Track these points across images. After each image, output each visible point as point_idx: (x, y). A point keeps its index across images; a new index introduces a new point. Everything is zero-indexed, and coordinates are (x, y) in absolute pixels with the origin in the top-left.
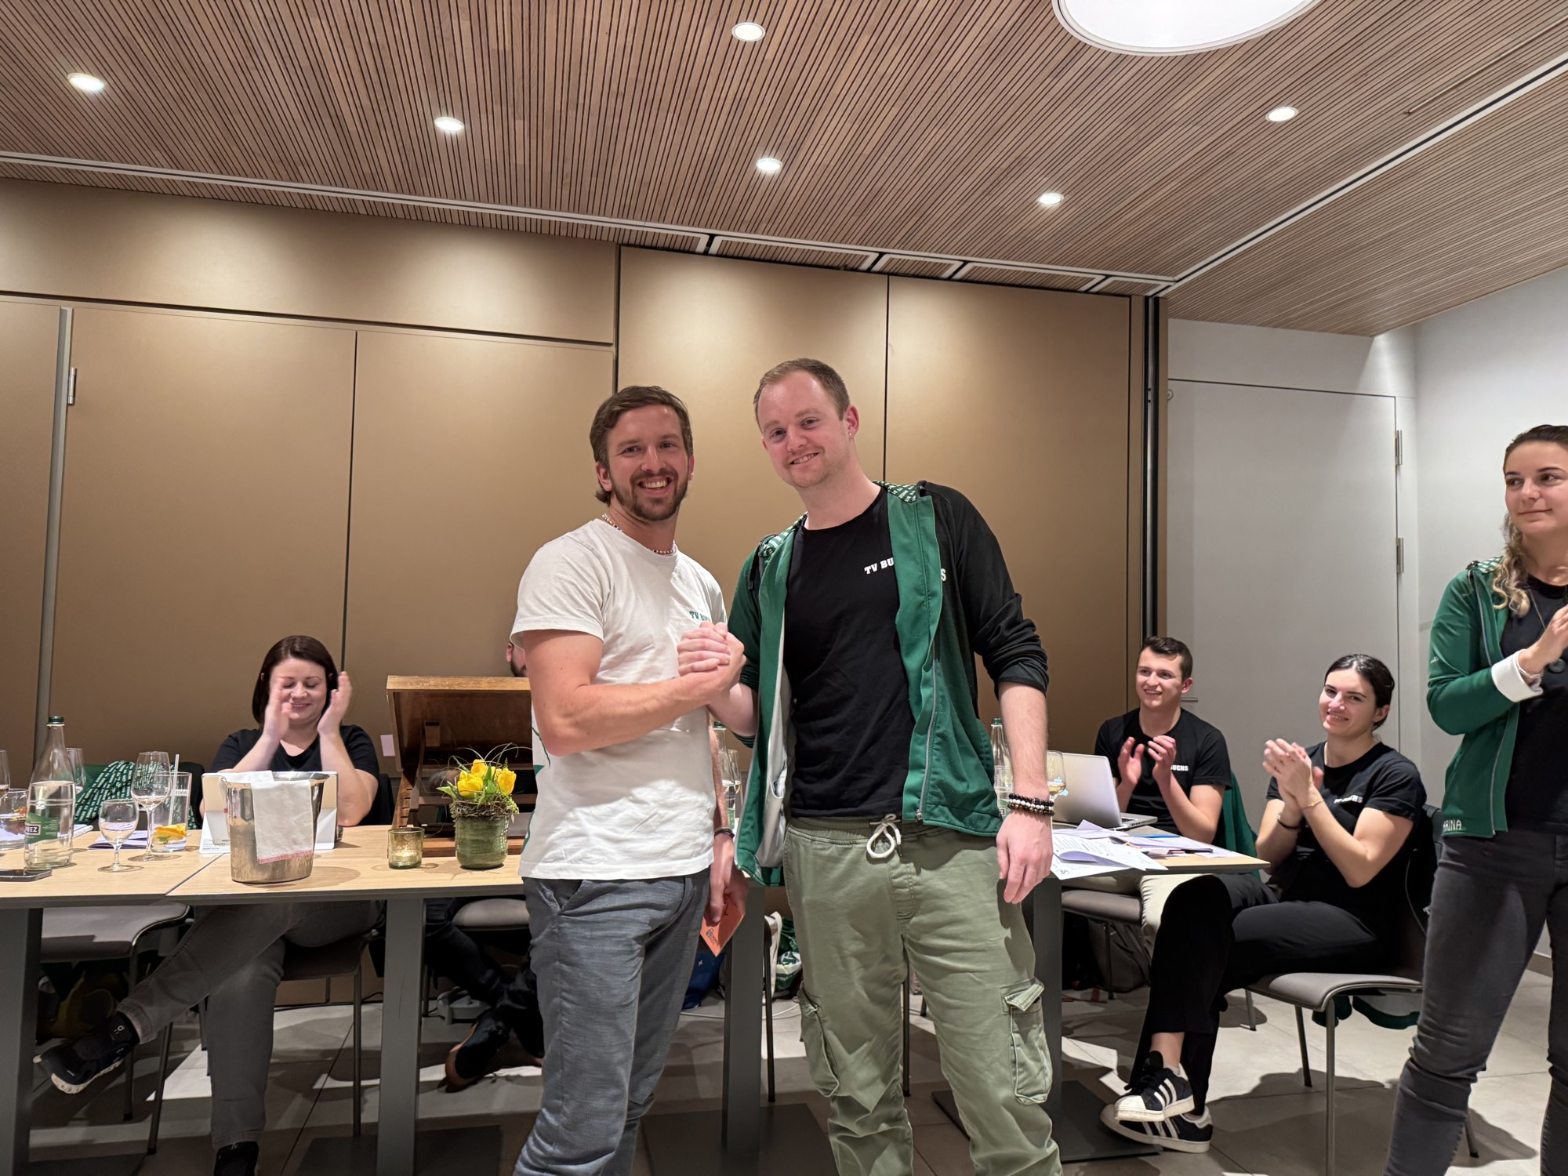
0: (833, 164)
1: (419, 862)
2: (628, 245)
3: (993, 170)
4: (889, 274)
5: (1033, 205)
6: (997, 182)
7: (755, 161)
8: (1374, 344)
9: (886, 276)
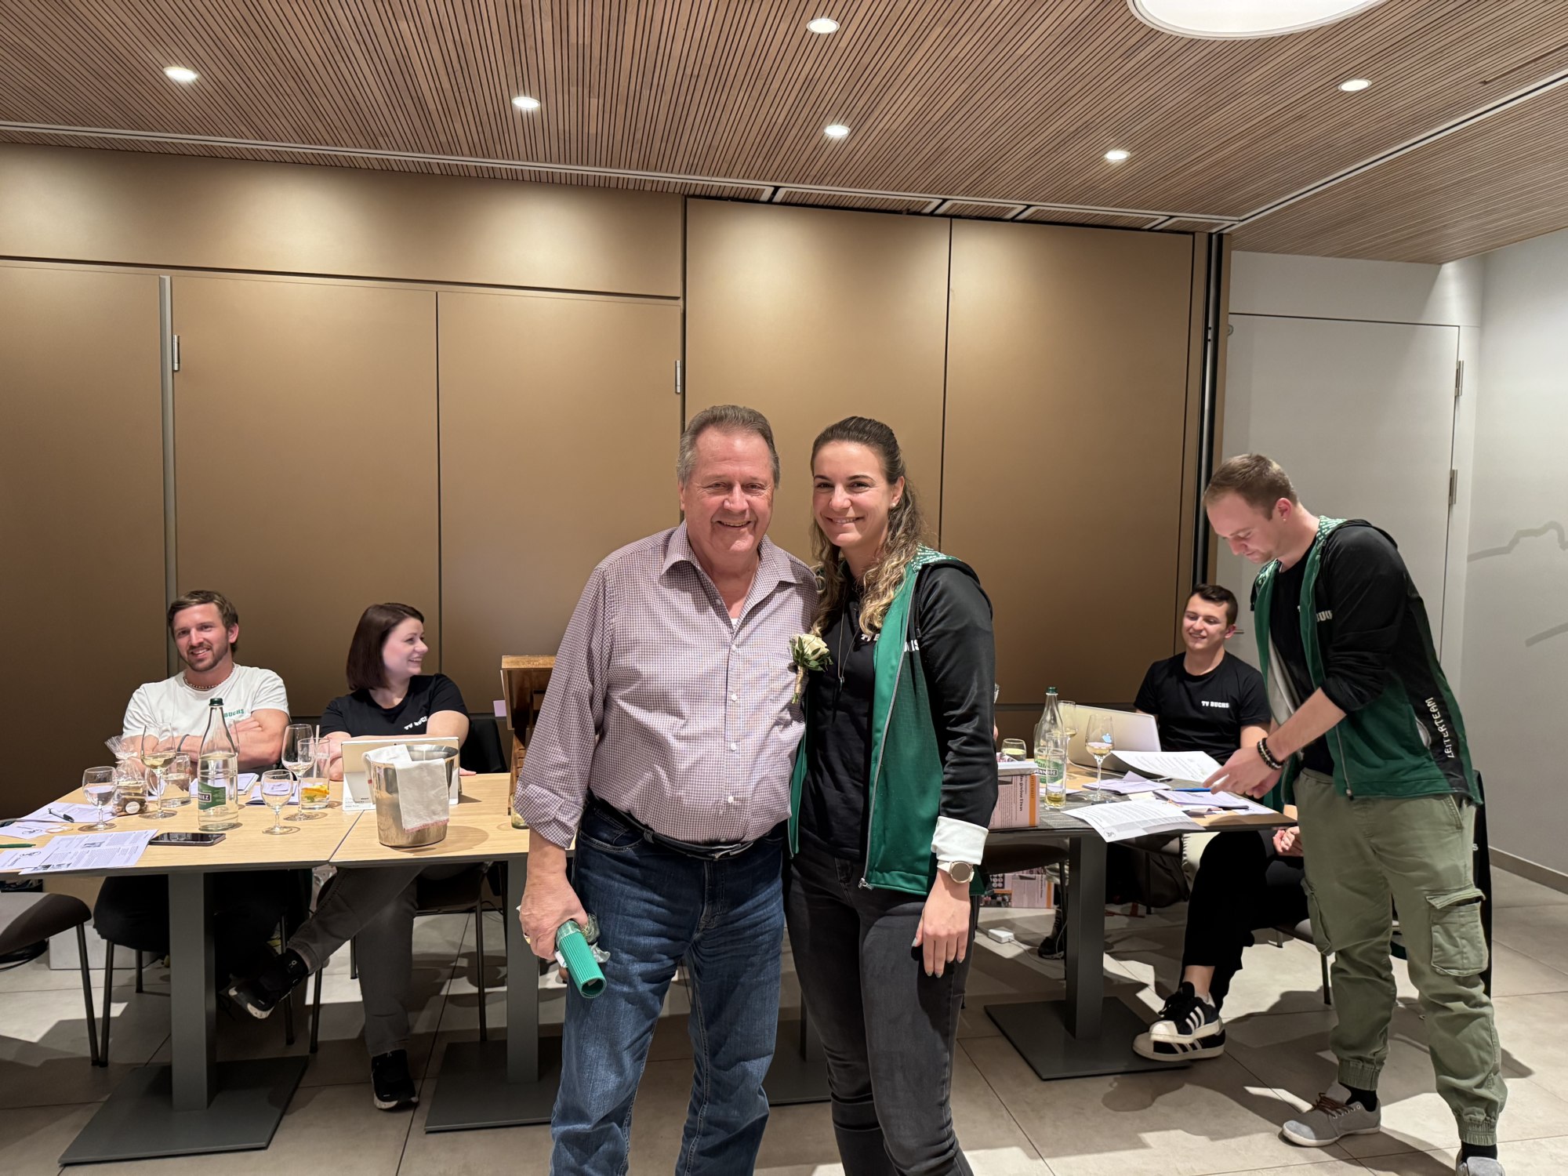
0: (901, 128)
2: (694, 196)
3: (1060, 132)
4: (952, 216)
5: (1099, 159)
6: (1064, 142)
7: (824, 128)
8: (1441, 271)
9: (949, 219)
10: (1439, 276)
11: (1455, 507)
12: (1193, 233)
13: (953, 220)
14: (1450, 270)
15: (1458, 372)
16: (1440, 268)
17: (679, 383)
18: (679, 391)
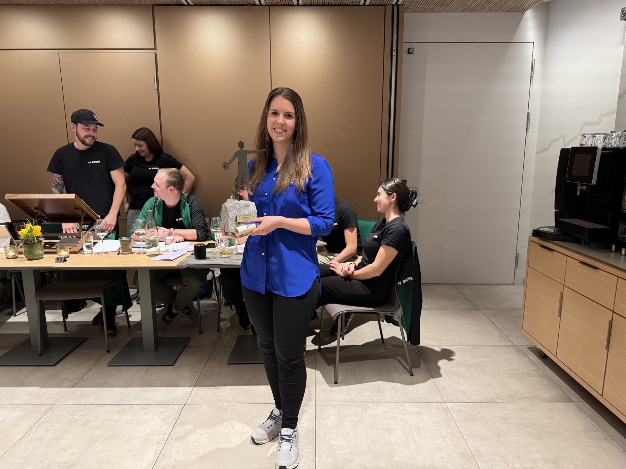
1: (17, 257)
2: (157, 5)
4: (270, 6)
8: (524, 15)
9: (269, 7)
10: (523, 19)
11: (530, 130)
12: (385, 5)
13: (270, 7)
14: (529, 14)
15: (532, 64)
16: (524, 14)
17: (156, 85)
18: (156, 88)
